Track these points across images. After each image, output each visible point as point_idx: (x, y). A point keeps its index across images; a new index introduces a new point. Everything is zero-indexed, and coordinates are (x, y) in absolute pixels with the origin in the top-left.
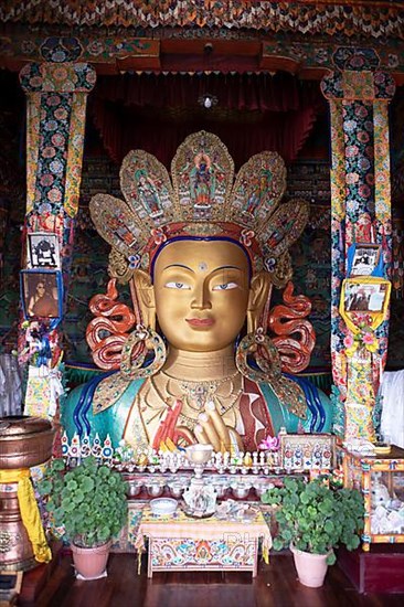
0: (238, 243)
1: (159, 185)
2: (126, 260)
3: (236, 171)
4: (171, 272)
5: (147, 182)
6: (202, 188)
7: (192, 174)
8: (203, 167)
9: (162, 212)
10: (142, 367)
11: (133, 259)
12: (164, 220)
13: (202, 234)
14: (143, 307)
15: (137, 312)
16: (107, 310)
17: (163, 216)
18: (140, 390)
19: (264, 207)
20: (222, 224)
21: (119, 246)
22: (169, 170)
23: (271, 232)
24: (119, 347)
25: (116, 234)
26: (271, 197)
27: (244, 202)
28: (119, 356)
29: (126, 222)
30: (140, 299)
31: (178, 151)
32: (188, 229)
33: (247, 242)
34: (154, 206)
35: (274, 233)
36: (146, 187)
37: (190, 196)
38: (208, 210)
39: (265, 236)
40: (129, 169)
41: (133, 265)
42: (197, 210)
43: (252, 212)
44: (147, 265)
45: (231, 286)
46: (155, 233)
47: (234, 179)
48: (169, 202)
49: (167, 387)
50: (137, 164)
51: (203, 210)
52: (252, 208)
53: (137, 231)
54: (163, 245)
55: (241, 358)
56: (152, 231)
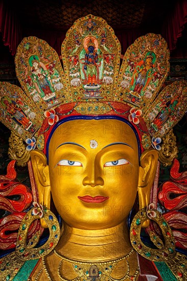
0: (126, 121)
1: (50, 68)
2: (24, 143)
3: (123, 53)
4: (64, 150)
5: (40, 67)
6: (91, 70)
7: (82, 56)
8: (92, 49)
9: (54, 95)
10: (37, 246)
11: (30, 142)
12: (56, 102)
14: (39, 186)
15: (34, 191)
16: (6, 190)
17: (55, 98)
18: (32, 273)
19: (150, 87)
20: (111, 103)
21: (17, 129)
22: (60, 54)
23: (157, 112)
24: (16, 225)
25: (14, 119)
26: (156, 77)
27: (131, 82)
28: (15, 235)
29: (22, 106)
30: (37, 179)
31: (68, 35)
32: (79, 109)
33: (136, 120)
34: (47, 89)
35: (160, 113)
36: (39, 72)
37: (80, 77)
38: (97, 91)
39: (152, 116)
40: (23, 56)
41: (30, 147)
42: (87, 91)
43: (139, 92)
44: (42, 146)
45: (122, 162)
46: (49, 115)
47: (121, 60)
48: (59, 84)
49: (60, 269)
50: (30, 50)
51: (92, 90)
53: (32, 115)
54: (56, 126)
55: (135, 235)
56: (45, 113)
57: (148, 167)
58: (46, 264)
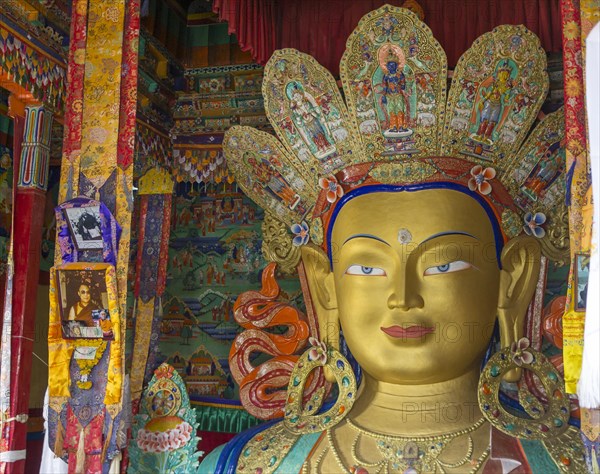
0: (466, 190)
1: (324, 104)
2: (290, 232)
3: (451, 66)
4: (356, 247)
5: (306, 101)
6: (395, 104)
7: (376, 80)
8: (393, 66)
9: (333, 149)
10: (319, 412)
11: (299, 230)
12: (338, 161)
13: (401, 180)
14: (319, 309)
15: (311, 317)
16: (262, 317)
17: (335, 155)
18: (311, 454)
19: (510, 123)
20: (435, 160)
21: (276, 208)
22: (337, 78)
24: (283, 378)
25: (268, 189)
26: (522, 104)
27: (472, 119)
28: (282, 395)
29: (280, 168)
30: (315, 297)
31: (349, 44)
32: (377, 174)
33: (484, 186)
34: (321, 139)
35: (538, 167)
36: (304, 109)
37: (375, 117)
38: (409, 139)
39: (522, 174)
40: (275, 82)
41: (299, 239)
42: (390, 141)
43: (489, 134)
44: (320, 238)
45: (457, 266)
46: (326, 184)
47: (449, 81)
48: (343, 131)
49: (357, 447)
50: (287, 72)
51: (399, 140)
52: (487, 129)
53: (299, 183)
54: (340, 204)
55: (487, 393)
56: (321, 181)
57: (519, 270)
58: (334, 440)
